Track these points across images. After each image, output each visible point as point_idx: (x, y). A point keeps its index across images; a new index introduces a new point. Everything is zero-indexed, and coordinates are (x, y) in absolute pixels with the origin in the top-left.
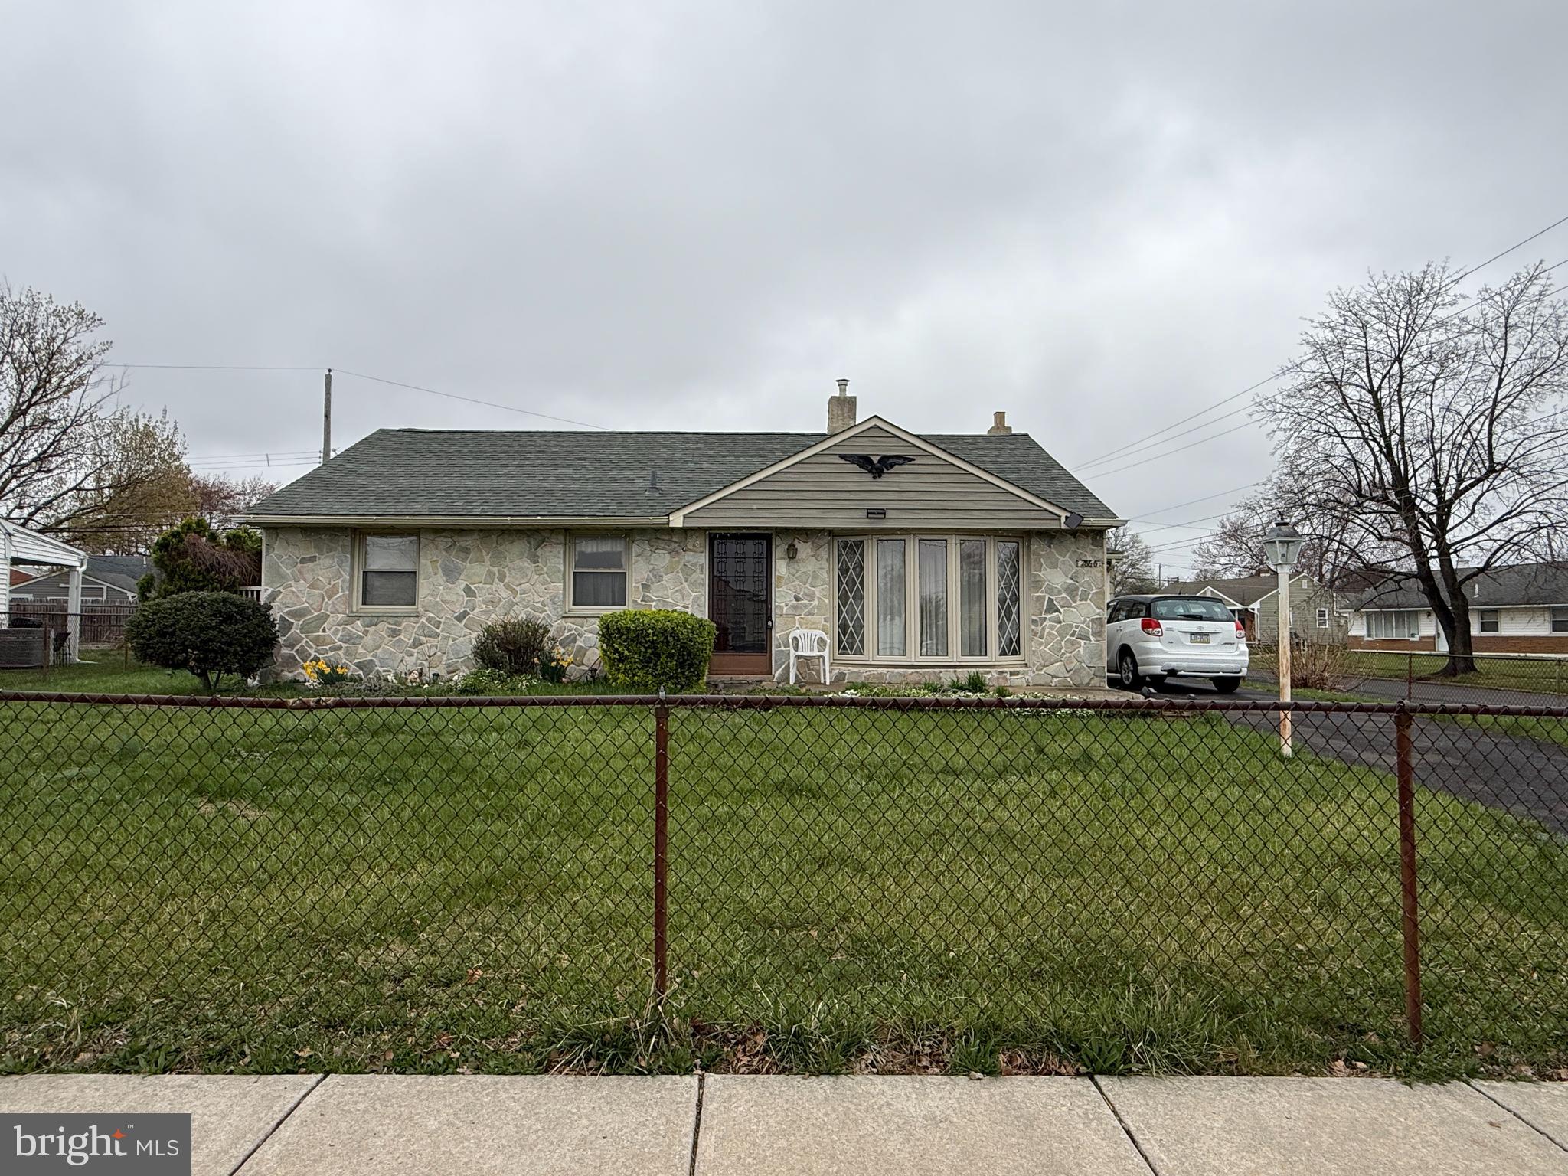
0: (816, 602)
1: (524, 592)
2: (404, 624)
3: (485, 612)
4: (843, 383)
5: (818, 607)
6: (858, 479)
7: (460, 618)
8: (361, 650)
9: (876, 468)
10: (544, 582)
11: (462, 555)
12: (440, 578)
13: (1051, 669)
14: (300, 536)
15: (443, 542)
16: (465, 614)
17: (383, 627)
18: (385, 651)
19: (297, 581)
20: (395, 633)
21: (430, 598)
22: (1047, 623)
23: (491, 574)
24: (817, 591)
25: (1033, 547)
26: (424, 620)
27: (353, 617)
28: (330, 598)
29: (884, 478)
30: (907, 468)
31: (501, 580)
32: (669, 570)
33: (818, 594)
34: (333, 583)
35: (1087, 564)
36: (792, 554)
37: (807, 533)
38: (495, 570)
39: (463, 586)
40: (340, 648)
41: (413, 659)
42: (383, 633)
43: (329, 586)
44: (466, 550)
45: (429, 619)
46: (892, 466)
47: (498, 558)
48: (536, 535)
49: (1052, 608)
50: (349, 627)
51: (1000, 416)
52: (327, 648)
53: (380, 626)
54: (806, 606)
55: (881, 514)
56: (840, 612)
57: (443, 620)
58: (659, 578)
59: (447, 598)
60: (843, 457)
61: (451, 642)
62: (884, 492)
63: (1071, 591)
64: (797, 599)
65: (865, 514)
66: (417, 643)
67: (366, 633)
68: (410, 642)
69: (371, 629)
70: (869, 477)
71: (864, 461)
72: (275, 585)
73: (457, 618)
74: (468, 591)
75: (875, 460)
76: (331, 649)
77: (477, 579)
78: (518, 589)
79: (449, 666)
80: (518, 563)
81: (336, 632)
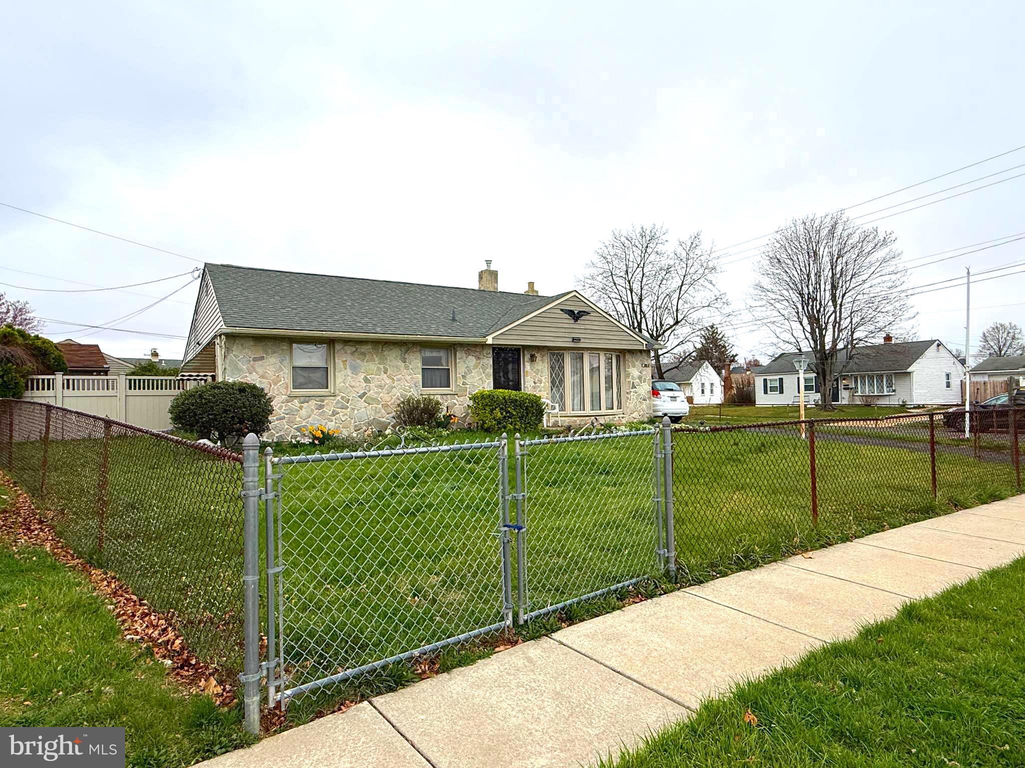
0: (542, 385)
1: (398, 380)
2: (326, 401)
3: (376, 393)
4: (488, 262)
5: (544, 387)
6: (568, 321)
7: (361, 397)
8: (298, 419)
9: (576, 316)
10: (410, 374)
11: (361, 356)
12: (349, 372)
13: (634, 415)
14: (252, 343)
15: (349, 349)
16: (365, 394)
17: (313, 403)
18: (314, 419)
19: (250, 373)
20: (321, 407)
21: (343, 384)
22: (632, 394)
23: (379, 369)
24: (543, 378)
25: (627, 357)
26: (339, 398)
27: (291, 397)
28: (275, 384)
29: (579, 322)
30: (587, 317)
31: (385, 373)
32: (476, 367)
33: (544, 381)
34: (277, 375)
35: (646, 366)
36: (533, 359)
37: (539, 348)
38: (382, 366)
39: (363, 377)
40: (284, 418)
41: (333, 423)
42: (313, 407)
43: (274, 377)
44: (364, 354)
45: (342, 398)
46: (583, 315)
47: (383, 360)
48: (406, 346)
49: (634, 387)
50: (289, 404)
51: (531, 284)
52: (275, 418)
53: (310, 403)
54: (539, 387)
55: (579, 340)
56: (552, 390)
57: (350, 398)
58: (470, 371)
59: (353, 384)
60: (562, 310)
61: (356, 412)
62: (580, 329)
63: (640, 378)
64: (535, 383)
65: (571, 340)
66: (334, 413)
67: (301, 408)
68: (331, 412)
69: (305, 405)
70: (573, 321)
71: (571, 313)
72: (234, 376)
73: (359, 396)
74: (366, 380)
75: (576, 312)
76: (277, 420)
77: (371, 372)
78: (395, 378)
79: (356, 426)
80: (394, 363)
81: (281, 408)
